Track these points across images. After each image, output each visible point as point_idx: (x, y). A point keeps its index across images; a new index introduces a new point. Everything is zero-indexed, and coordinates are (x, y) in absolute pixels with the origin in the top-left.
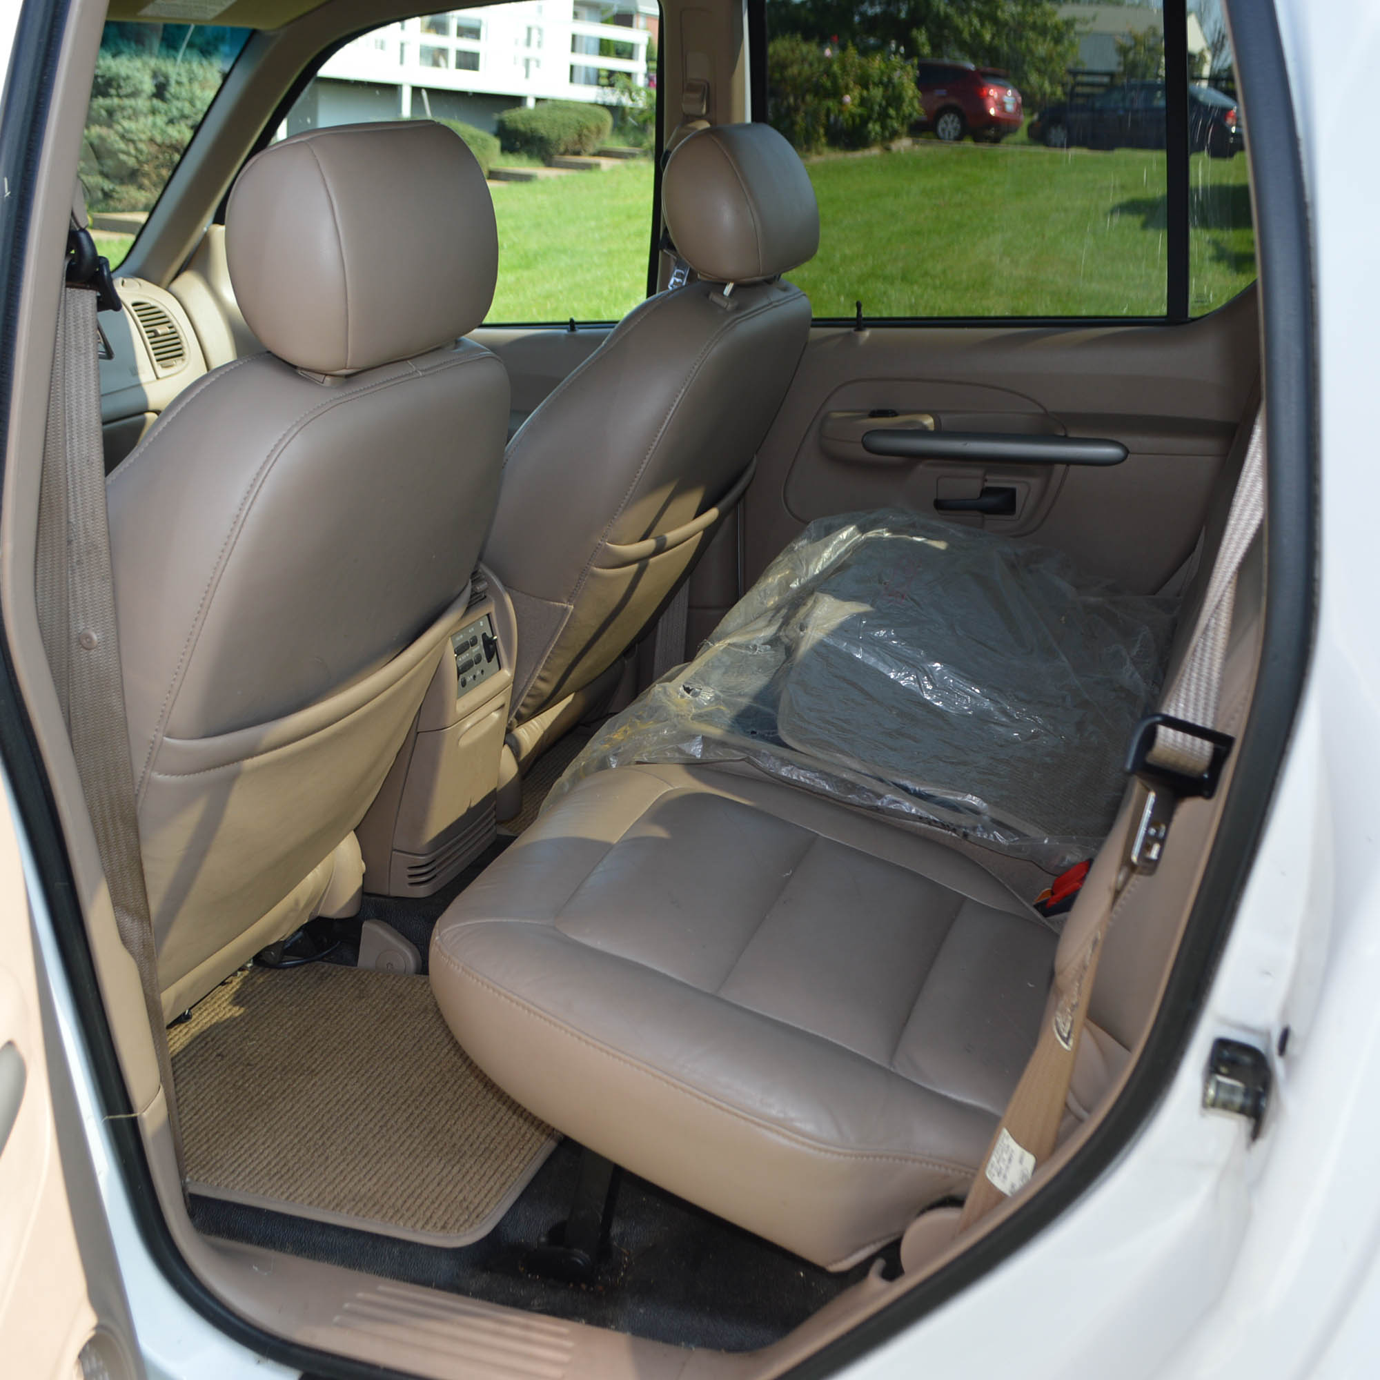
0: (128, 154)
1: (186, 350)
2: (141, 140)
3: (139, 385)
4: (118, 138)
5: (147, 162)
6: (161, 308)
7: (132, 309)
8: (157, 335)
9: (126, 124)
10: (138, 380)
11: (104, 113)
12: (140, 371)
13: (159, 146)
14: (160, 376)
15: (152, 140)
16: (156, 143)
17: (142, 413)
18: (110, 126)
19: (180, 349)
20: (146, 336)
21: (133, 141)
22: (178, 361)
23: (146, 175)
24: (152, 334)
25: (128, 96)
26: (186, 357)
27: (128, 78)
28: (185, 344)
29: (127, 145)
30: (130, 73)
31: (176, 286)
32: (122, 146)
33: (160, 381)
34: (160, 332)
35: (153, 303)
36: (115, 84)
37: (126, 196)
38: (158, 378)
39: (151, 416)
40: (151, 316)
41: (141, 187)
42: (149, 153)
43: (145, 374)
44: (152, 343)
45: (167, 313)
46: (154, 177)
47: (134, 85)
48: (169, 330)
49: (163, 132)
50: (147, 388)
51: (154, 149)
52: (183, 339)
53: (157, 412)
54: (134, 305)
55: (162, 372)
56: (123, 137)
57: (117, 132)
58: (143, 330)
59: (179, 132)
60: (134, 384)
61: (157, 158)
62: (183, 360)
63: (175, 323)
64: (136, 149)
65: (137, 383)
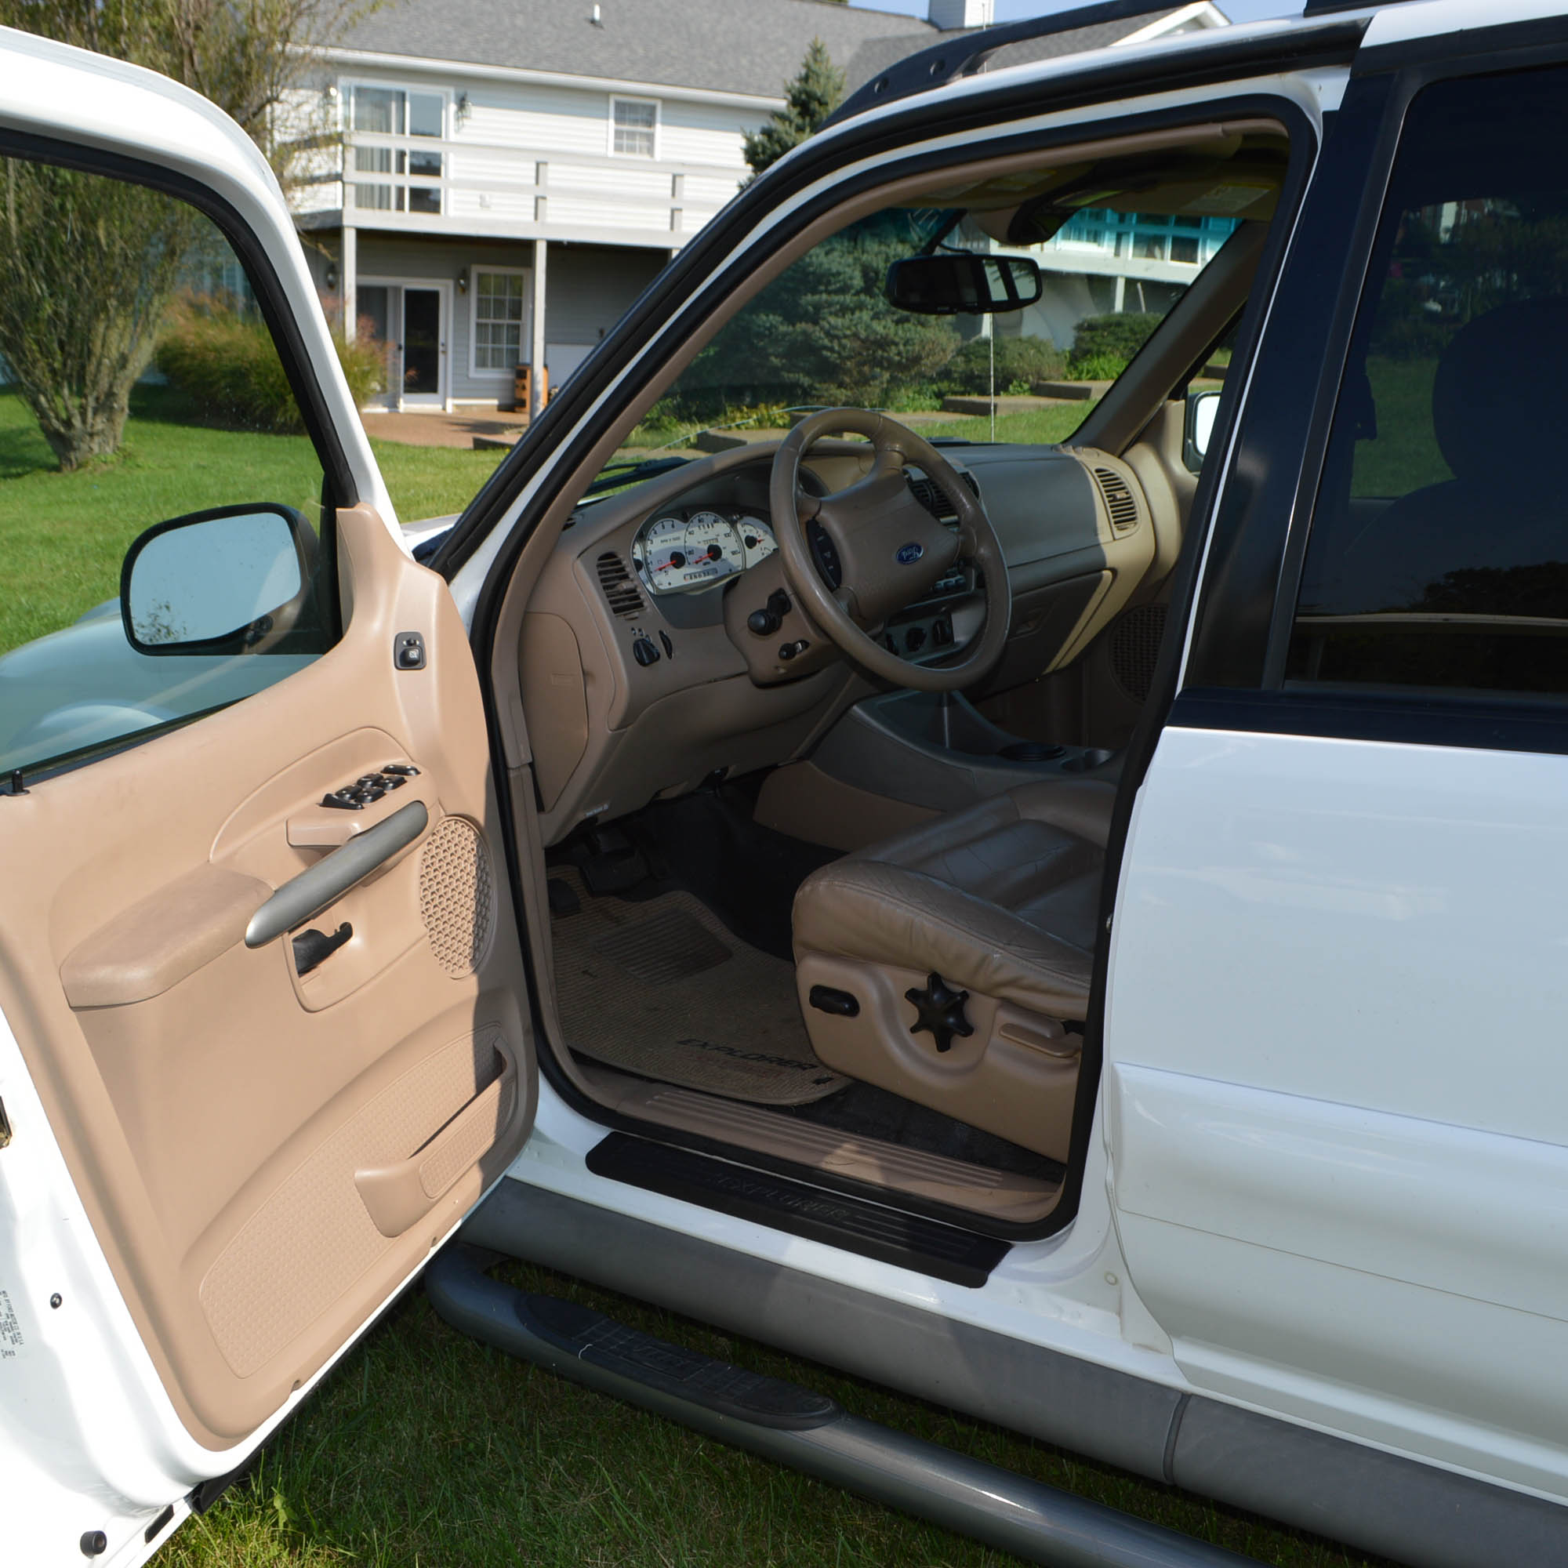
0: (832, 350)
1: (1138, 515)
2: (846, 337)
3: (1098, 545)
4: (822, 335)
5: (849, 358)
6: (1118, 475)
7: (1096, 475)
8: (1115, 500)
9: (832, 320)
10: (1097, 540)
11: (810, 309)
12: (1099, 532)
13: (863, 341)
14: (1117, 537)
15: (856, 335)
16: (859, 338)
17: (1100, 570)
18: (815, 323)
19: (1133, 514)
20: (1107, 500)
21: (838, 338)
22: (1130, 525)
23: (848, 372)
24: (1111, 499)
25: (837, 292)
26: (1138, 521)
27: (839, 274)
28: (1137, 509)
29: (831, 341)
30: (841, 269)
31: (1129, 455)
32: (826, 342)
33: (1116, 542)
34: (1118, 497)
35: (1112, 471)
36: (825, 281)
37: (826, 394)
38: (1114, 539)
39: (1107, 574)
40: (1111, 482)
41: (841, 385)
42: (853, 349)
43: (1104, 535)
44: (1111, 507)
45: (1123, 480)
46: (855, 373)
47: (844, 280)
48: (1125, 496)
49: (868, 327)
50: (1105, 548)
51: (857, 344)
52: (1136, 504)
53: (1114, 571)
54: (1098, 471)
55: (1118, 534)
56: (828, 334)
57: (822, 328)
58: (1105, 494)
59: (885, 327)
60: (1093, 544)
61: (860, 354)
62: (1136, 523)
63: (1130, 489)
64: (840, 345)
65: (1096, 543)
